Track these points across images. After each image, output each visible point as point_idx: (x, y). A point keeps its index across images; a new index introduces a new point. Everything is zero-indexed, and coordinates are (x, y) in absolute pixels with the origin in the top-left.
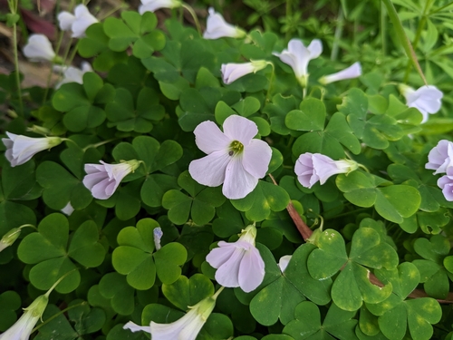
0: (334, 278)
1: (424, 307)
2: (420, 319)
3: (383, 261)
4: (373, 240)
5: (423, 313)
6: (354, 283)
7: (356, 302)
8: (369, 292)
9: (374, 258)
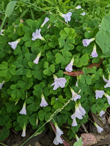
0: (85, 81)
1: (99, 71)
2: (100, 73)
3: (90, 71)
4: (86, 69)
5: (100, 72)
6: (88, 78)
7: (91, 81)
8: (91, 77)
9: (88, 71)
